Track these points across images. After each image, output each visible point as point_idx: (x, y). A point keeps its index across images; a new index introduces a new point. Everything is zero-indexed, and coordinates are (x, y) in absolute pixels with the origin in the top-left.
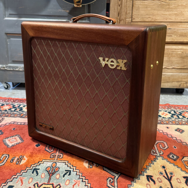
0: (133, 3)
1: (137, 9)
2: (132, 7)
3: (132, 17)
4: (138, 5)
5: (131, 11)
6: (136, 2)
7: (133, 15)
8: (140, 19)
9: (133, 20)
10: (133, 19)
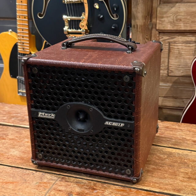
0: (169, 48)
1: (177, 57)
2: (168, 52)
3: (168, 69)
4: (178, 50)
5: (167, 59)
6: (175, 46)
7: (170, 65)
8: (182, 72)
9: (170, 73)
10: (169, 71)
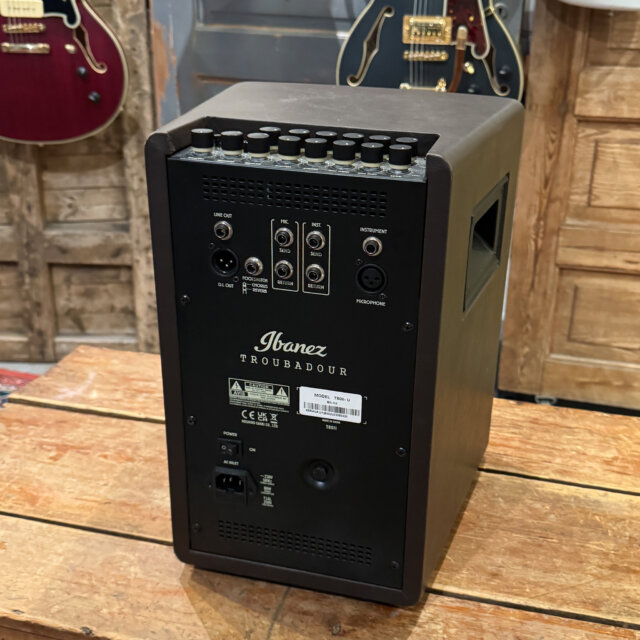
0: (596, 150)
1: (609, 169)
2: (592, 160)
3: (590, 192)
4: (612, 156)
5: (589, 174)
6: (607, 147)
7: (594, 185)
8: (618, 200)
9: (594, 200)
10: (593, 197)
